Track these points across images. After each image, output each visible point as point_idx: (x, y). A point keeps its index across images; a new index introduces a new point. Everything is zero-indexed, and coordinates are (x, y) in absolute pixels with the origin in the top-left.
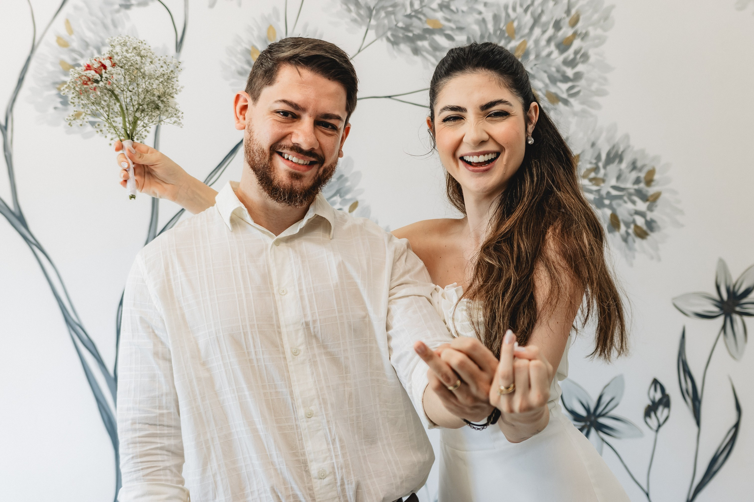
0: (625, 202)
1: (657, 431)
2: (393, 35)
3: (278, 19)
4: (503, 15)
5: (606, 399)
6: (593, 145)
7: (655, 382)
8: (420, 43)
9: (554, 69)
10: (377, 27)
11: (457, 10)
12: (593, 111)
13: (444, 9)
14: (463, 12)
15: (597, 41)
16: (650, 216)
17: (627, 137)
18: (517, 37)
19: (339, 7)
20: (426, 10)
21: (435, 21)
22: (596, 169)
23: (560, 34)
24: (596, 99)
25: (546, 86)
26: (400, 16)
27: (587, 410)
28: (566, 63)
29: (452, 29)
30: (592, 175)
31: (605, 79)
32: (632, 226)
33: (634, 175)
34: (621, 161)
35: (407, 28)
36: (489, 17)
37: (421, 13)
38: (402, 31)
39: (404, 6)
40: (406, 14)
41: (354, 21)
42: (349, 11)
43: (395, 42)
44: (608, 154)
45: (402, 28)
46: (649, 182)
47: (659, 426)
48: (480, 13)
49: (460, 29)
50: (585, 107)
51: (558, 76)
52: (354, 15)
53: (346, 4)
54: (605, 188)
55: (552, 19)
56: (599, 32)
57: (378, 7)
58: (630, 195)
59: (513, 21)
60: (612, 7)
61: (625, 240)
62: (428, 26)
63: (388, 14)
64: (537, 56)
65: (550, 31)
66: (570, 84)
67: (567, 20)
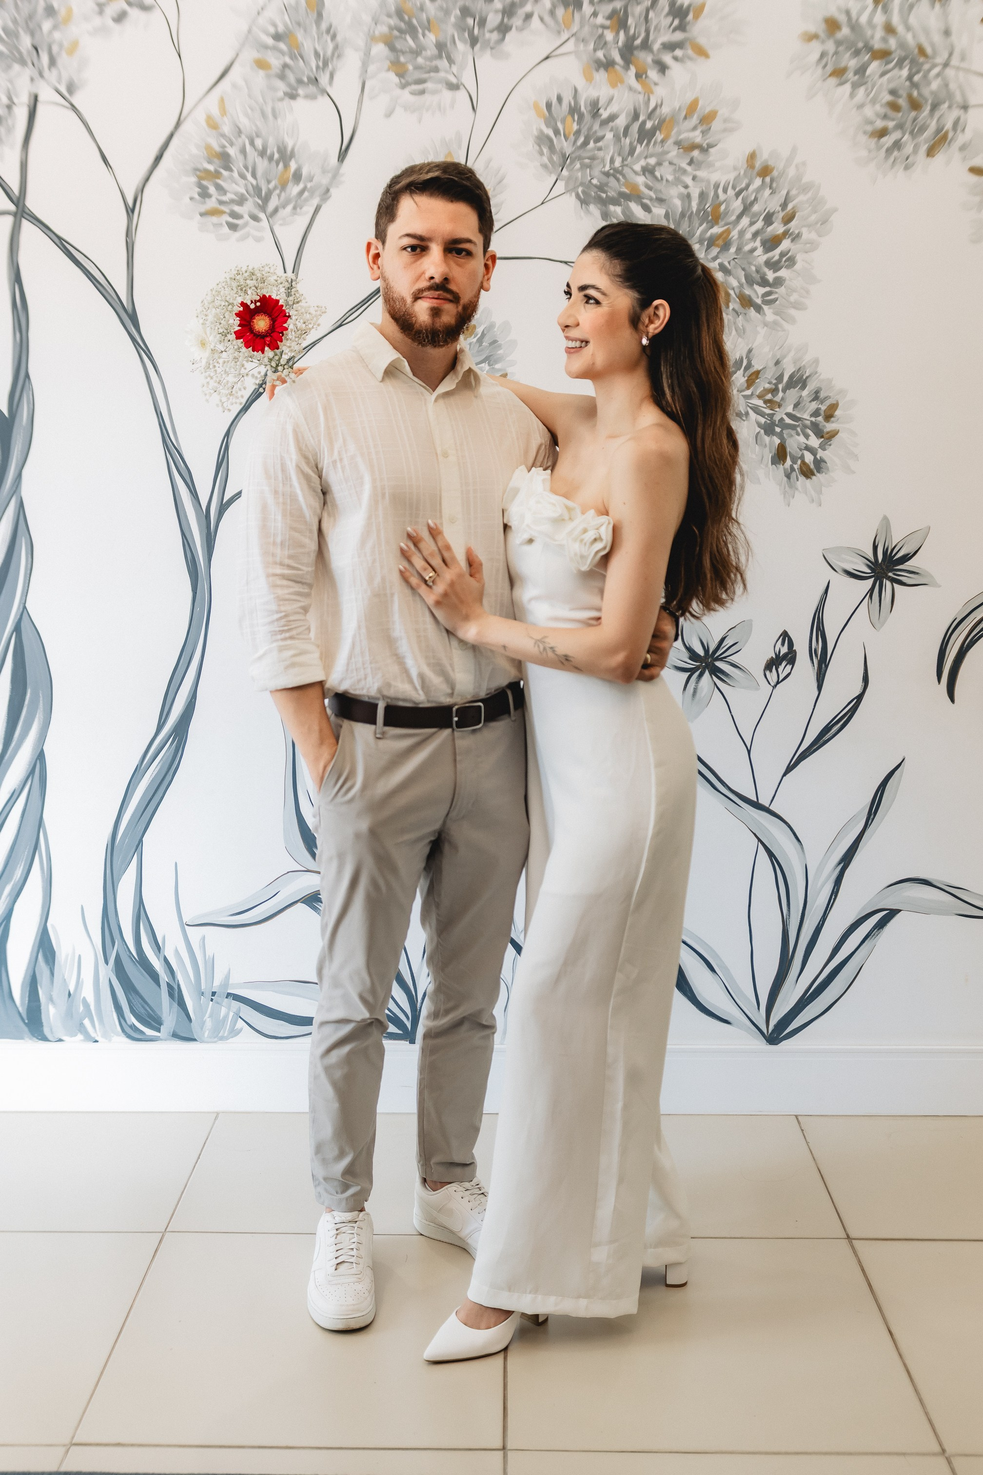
0: (798, 434)
1: (775, 687)
2: (583, 192)
3: (460, 147)
4: (712, 194)
5: (728, 642)
6: (777, 363)
7: (785, 635)
8: (612, 208)
9: (753, 268)
10: (568, 180)
11: (662, 179)
12: (785, 325)
13: (647, 174)
14: (667, 181)
15: (808, 245)
16: (820, 454)
17: (816, 361)
18: (722, 223)
19: (530, 146)
20: (626, 170)
21: (634, 187)
22: (774, 391)
23: (770, 229)
24: (792, 312)
25: (741, 285)
26: (596, 172)
27: (706, 650)
28: (769, 264)
29: (651, 199)
30: (769, 396)
31: (808, 292)
32: (799, 462)
33: (814, 406)
34: (803, 387)
35: (601, 188)
36: (695, 194)
37: (621, 173)
38: (596, 190)
39: (603, 160)
40: (603, 170)
41: (544, 166)
42: (541, 153)
43: (584, 201)
44: (791, 377)
45: (596, 186)
46: (829, 417)
47: (778, 683)
48: (686, 187)
49: (660, 201)
50: (778, 318)
51: (757, 277)
52: (545, 159)
53: (540, 146)
54: (780, 414)
55: (764, 212)
56: (813, 236)
57: (573, 156)
58: (805, 426)
59: (720, 204)
60: (835, 210)
61: (788, 476)
62: (624, 189)
63: (584, 167)
64: (739, 250)
65: (760, 224)
66: (768, 289)
67: (781, 214)
